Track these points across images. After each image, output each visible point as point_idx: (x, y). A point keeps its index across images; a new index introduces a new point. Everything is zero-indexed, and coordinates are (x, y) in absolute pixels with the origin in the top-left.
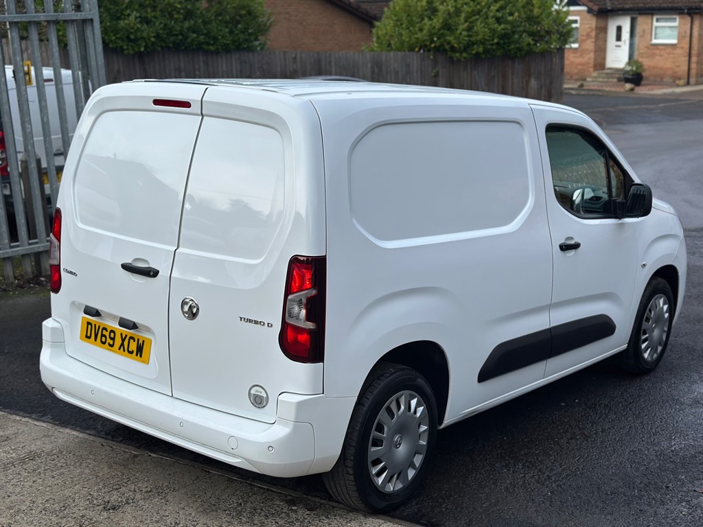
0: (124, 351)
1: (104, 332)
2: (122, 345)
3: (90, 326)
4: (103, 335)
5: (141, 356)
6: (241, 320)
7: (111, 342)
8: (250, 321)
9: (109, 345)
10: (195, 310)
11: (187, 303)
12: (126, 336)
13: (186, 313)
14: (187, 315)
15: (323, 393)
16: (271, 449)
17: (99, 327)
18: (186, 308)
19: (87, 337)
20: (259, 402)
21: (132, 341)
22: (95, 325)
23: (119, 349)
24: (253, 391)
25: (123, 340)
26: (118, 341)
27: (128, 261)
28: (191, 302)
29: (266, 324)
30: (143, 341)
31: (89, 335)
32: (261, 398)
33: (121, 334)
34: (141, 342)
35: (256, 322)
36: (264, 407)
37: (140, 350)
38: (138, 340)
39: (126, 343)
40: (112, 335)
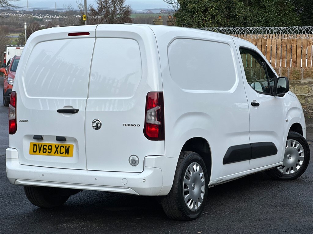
0: (58, 153)
1: (45, 147)
2: (57, 151)
3: (35, 146)
4: (44, 149)
5: (68, 154)
6: (124, 125)
7: (50, 151)
8: (129, 125)
10: (99, 125)
11: (95, 122)
12: (58, 146)
13: (95, 127)
14: (95, 128)
15: (165, 155)
16: (144, 181)
17: (41, 145)
18: (95, 125)
19: (34, 152)
20: (134, 163)
21: (62, 148)
22: (39, 145)
23: (55, 153)
24: (131, 158)
25: (57, 149)
26: (54, 149)
27: (62, 108)
28: (97, 121)
29: (137, 125)
30: (69, 147)
31: (35, 150)
32: (135, 161)
33: (56, 146)
34: (67, 147)
35: (132, 125)
36: (137, 165)
37: (67, 151)
39: (59, 150)
40: (50, 147)
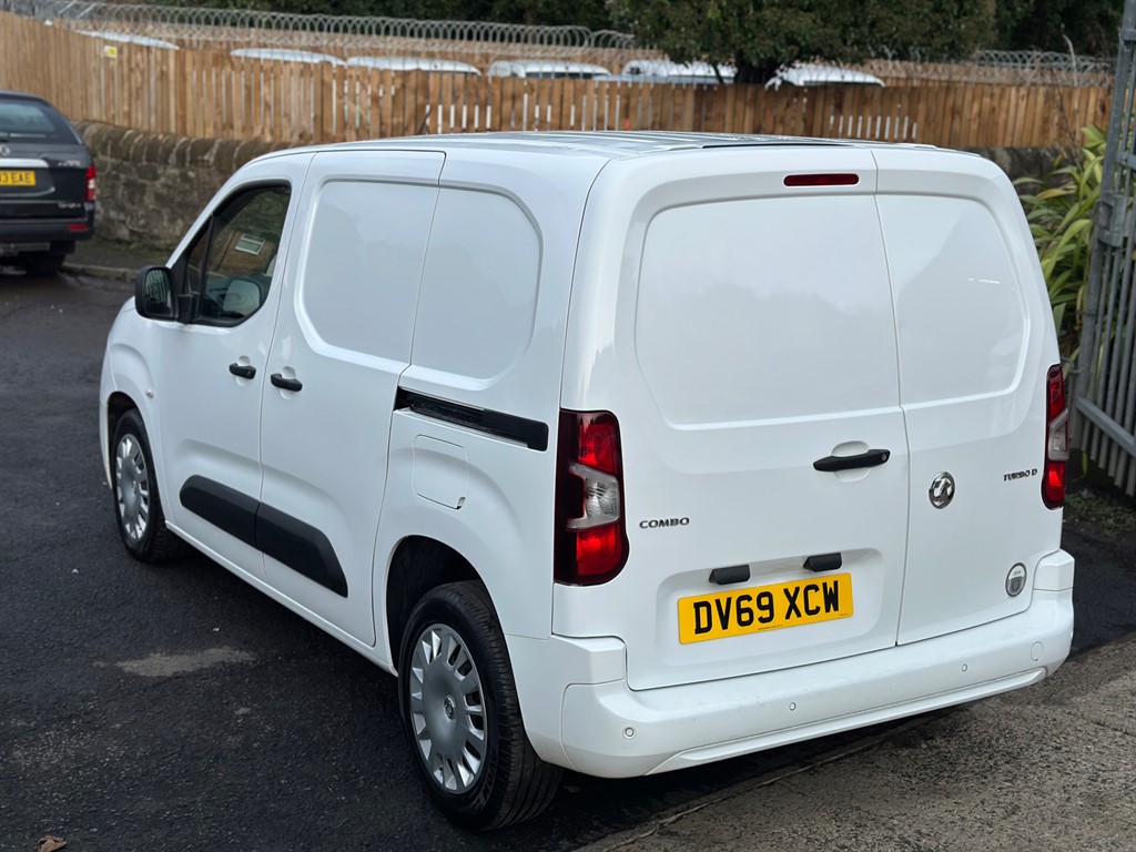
0: (799, 615)
1: (744, 604)
2: (793, 606)
3: (703, 610)
4: (740, 611)
5: (836, 609)
7: (766, 614)
9: (762, 620)
10: (949, 490)
11: (937, 484)
12: (797, 589)
13: (938, 499)
14: (938, 503)
17: (729, 600)
18: (937, 492)
19: (699, 630)
21: (811, 592)
22: (718, 602)
23: (788, 617)
25: (792, 600)
26: (781, 604)
27: (826, 453)
28: (944, 480)
30: (836, 583)
31: (704, 624)
33: (786, 591)
34: (830, 585)
37: (832, 599)
38: (825, 585)
39: (800, 602)
40: (765, 601)
